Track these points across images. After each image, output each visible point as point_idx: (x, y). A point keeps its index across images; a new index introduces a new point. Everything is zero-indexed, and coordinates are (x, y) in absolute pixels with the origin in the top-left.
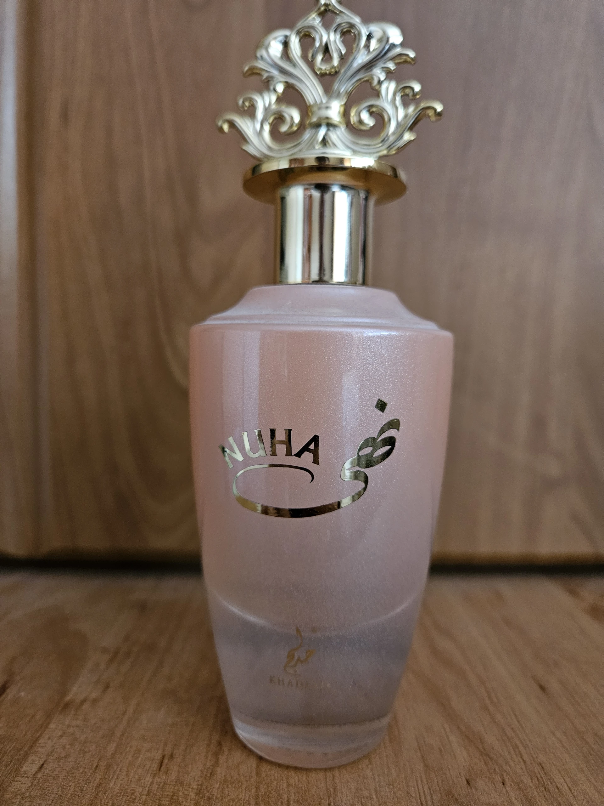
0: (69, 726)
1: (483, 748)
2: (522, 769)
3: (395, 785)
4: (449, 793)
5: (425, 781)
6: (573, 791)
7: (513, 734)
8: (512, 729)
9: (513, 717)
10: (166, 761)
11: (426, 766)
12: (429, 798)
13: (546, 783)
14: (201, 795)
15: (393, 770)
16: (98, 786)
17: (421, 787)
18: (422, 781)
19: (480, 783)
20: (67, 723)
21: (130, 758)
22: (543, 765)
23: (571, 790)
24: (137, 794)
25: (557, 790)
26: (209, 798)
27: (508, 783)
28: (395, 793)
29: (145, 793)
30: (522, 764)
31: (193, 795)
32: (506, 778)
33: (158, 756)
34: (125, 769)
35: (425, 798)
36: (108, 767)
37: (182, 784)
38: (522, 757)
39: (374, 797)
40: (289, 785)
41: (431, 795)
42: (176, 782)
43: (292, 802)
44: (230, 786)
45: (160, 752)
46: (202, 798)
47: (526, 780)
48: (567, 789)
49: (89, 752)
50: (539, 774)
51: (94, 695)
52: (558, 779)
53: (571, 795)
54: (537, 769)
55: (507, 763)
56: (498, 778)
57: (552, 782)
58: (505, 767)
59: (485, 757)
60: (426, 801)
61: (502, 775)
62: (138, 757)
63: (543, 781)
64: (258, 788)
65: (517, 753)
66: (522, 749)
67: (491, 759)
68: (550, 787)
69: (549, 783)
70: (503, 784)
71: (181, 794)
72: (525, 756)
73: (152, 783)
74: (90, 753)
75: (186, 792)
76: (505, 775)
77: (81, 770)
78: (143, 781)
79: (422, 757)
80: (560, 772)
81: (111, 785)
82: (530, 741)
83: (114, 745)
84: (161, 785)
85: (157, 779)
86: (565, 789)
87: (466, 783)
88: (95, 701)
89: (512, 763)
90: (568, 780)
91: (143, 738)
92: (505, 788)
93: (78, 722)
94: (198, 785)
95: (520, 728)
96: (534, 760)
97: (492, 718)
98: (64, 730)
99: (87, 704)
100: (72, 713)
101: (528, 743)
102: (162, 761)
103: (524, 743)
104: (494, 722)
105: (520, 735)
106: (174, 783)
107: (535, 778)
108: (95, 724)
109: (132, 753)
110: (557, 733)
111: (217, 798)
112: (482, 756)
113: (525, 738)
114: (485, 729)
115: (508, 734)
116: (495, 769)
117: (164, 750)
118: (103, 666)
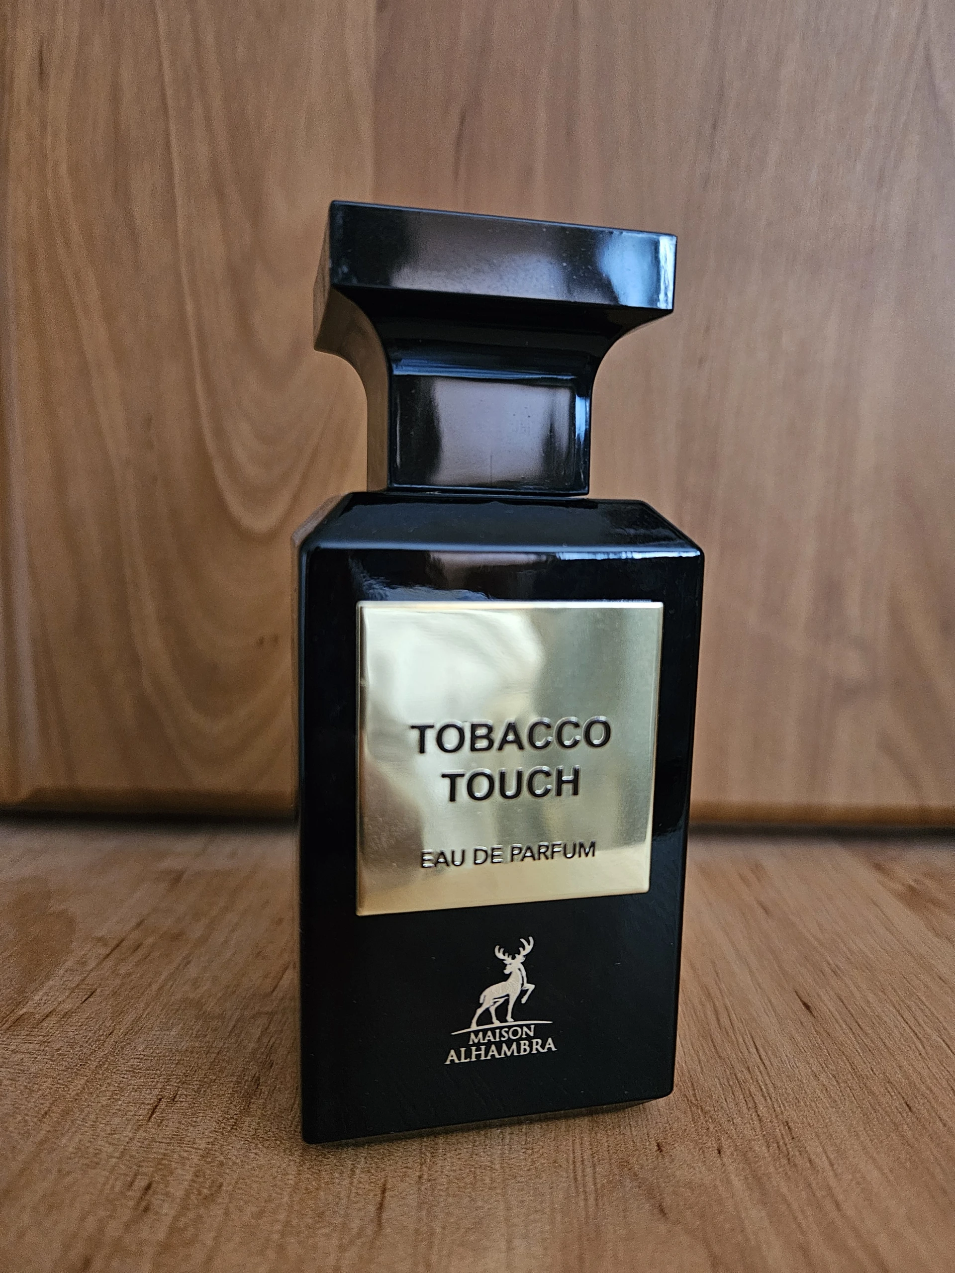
0: (14, 1052)
1: (695, 1095)
2: (754, 1129)
4: (624, 1165)
5: (587, 1144)
6: (835, 1165)
7: (748, 1076)
8: (748, 1068)
9: (753, 1050)
10: (163, 1105)
12: (589, 1170)
13: (791, 1153)
14: (209, 1160)
16: (42, 1143)
17: (578, 1153)
18: (582, 1144)
19: (680, 1151)
20: (12, 1047)
21: (104, 1101)
22: (792, 1125)
23: (832, 1165)
24: (104, 1156)
25: (808, 1164)
26: (221, 1164)
27: (727, 1151)
28: (533, 1162)
29: (117, 1154)
30: (756, 1122)
31: (196, 1159)
32: (725, 1143)
33: (151, 1099)
34: (92, 1117)
35: (583, 1170)
36: (66, 1113)
37: (181, 1141)
38: (756, 1112)
39: (497, 1167)
41: (594, 1167)
42: (172, 1138)
43: (358, 1171)
45: (156, 1092)
46: (209, 1163)
47: (759, 1147)
48: (826, 1163)
49: (40, 1089)
50: (783, 1138)
51: (67, 1006)
52: (813, 1147)
53: (831, 1173)
54: (780, 1130)
55: (731, 1120)
56: (712, 1143)
57: (803, 1151)
58: (726, 1126)
60: (584, 1176)
61: (719, 1139)
62: (119, 1100)
63: (787, 1149)
65: (750, 1105)
66: (759, 1099)
67: (705, 1112)
68: (799, 1161)
69: (797, 1154)
70: (719, 1153)
71: (175, 1156)
72: (763, 1110)
73: (132, 1139)
74: (39, 1093)
75: (185, 1155)
76: (724, 1138)
77: (19, 1118)
78: (116, 1136)
80: (818, 1136)
81: (64, 1141)
82: (775, 1087)
83: (83, 1081)
84: (146, 1142)
85: (141, 1133)
86: (822, 1162)
87: (654, 1148)
88: (66, 1015)
89: (738, 1120)
90: (830, 1149)
91: (133, 1071)
92: (721, 1159)
93: (31, 1046)
94: (208, 1143)
95: (762, 1068)
96: (776, 1116)
97: (717, 1052)
98: (6, 1059)
99: (54, 1019)
100: (24, 1033)
101: (772, 1090)
102: (156, 1106)
103: (764, 1090)
104: (720, 1057)
105: (760, 1078)
106: (168, 1141)
107: (775, 1145)
108: (58, 1050)
109: (108, 1094)
110: (822, 1077)
111: (234, 1163)
112: (690, 1108)
113: (768, 1082)
114: (702, 1068)
115: (739, 1075)
116: (708, 1129)
117: (163, 1089)
118: (92, 964)
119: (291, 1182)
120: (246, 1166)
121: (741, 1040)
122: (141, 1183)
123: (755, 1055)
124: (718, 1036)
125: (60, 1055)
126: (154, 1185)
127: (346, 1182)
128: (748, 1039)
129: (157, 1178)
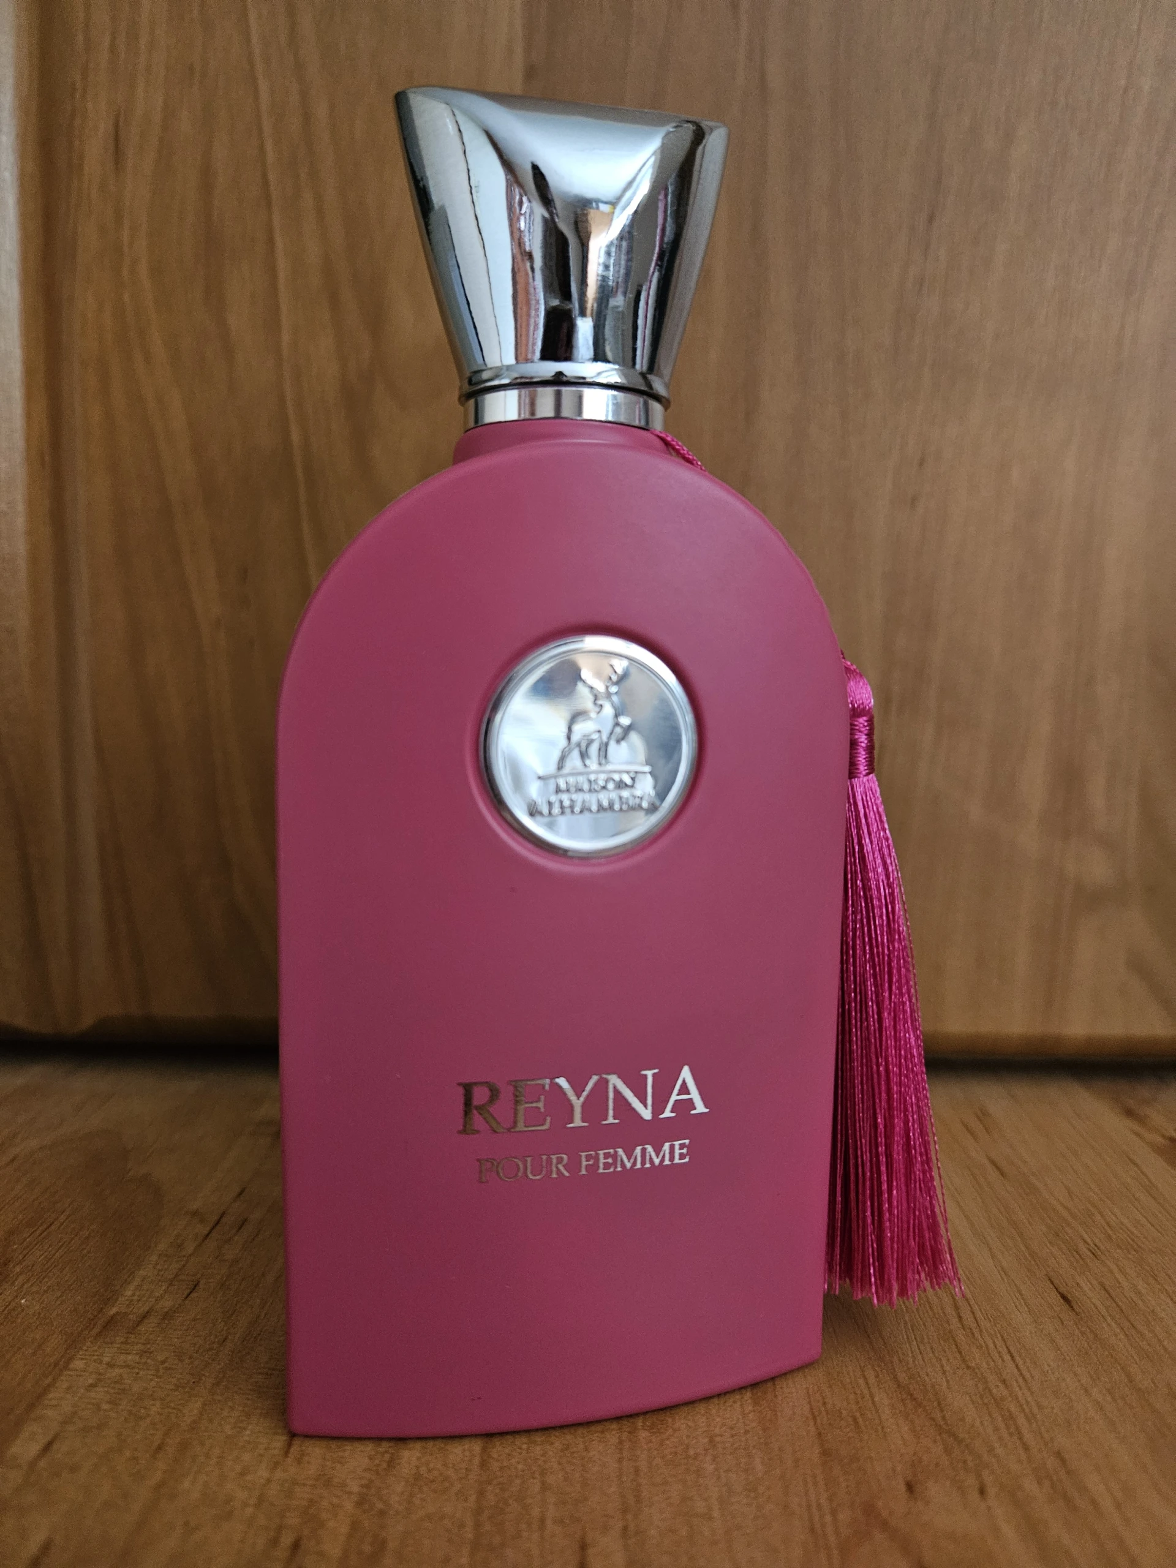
0: (110, 1365)
1: (944, 1418)
2: (1020, 1462)
3: (761, 1490)
4: (869, 1510)
5: (821, 1483)
6: (1124, 1508)
7: (1005, 1393)
8: (1004, 1381)
9: (1007, 1358)
11: (825, 1453)
12: (828, 1518)
13: (1068, 1492)
14: (366, 1506)
15: (757, 1461)
16: (159, 1487)
17: (812, 1496)
18: (815, 1484)
19: (935, 1490)
20: (106, 1359)
21: (228, 1430)
22: (1065, 1456)
24: (237, 1503)
25: (1091, 1507)
26: (382, 1513)
27: (992, 1491)
28: (759, 1508)
29: (252, 1501)
30: (1022, 1452)
31: (349, 1505)
32: (988, 1480)
34: (217, 1450)
35: (821, 1518)
36: (184, 1446)
37: (328, 1483)
38: (1020, 1439)
39: (717, 1515)
40: (545, 1487)
41: (834, 1513)
42: (317, 1480)
43: (549, 1522)
44: (425, 1489)
46: (367, 1512)
47: (1030, 1485)
48: (1112, 1504)
49: (148, 1415)
50: (1056, 1472)
51: (167, 1303)
52: (1094, 1484)
53: (1119, 1518)
54: (1051, 1463)
55: (991, 1450)
56: (971, 1481)
57: (1082, 1489)
58: (986, 1457)
59: (945, 1436)
60: (823, 1526)
61: (980, 1475)
62: (245, 1429)
63: (1063, 1487)
64: (481, 1494)
65: (1012, 1430)
66: (1021, 1420)
67: (960, 1441)
68: (1079, 1502)
69: (1075, 1492)
70: (982, 1492)
71: (324, 1503)
72: (1028, 1437)
73: (269, 1481)
74: (148, 1420)
75: (335, 1501)
76: (985, 1473)
77: (128, 1454)
78: (248, 1478)
79: (820, 1434)
80: (1098, 1469)
81: (186, 1484)
82: (1039, 1406)
83: (199, 1404)
84: (287, 1485)
85: (279, 1474)
86: (1106, 1503)
87: (902, 1488)
88: (167, 1316)
89: (999, 1451)
90: (1114, 1486)
92: (985, 1500)
93: (130, 1357)
94: (362, 1486)
95: (1020, 1380)
96: (1046, 1444)
97: (964, 1361)
98: (100, 1374)
99: (152, 1322)
100: (119, 1339)
101: (1035, 1410)
103: (1027, 1410)
104: (968, 1367)
105: (1020, 1394)
106: (312, 1482)
107: (1048, 1481)
108: (163, 1362)
109: (232, 1420)
110: (1095, 1392)
111: (397, 1512)
112: (940, 1434)
113: (1029, 1399)
114: (948, 1381)
115: (994, 1391)
116: (965, 1462)
118: (190, 1248)
119: (470, 1536)
121: (991, 1346)
122: (287, 1540)
123: (1010, 1365)
124: (961, 1336)
125: (167, 1369)
126: (304, 1541)
127: (536, 1536)
128: (999, 1342)
129: (306, 1532)
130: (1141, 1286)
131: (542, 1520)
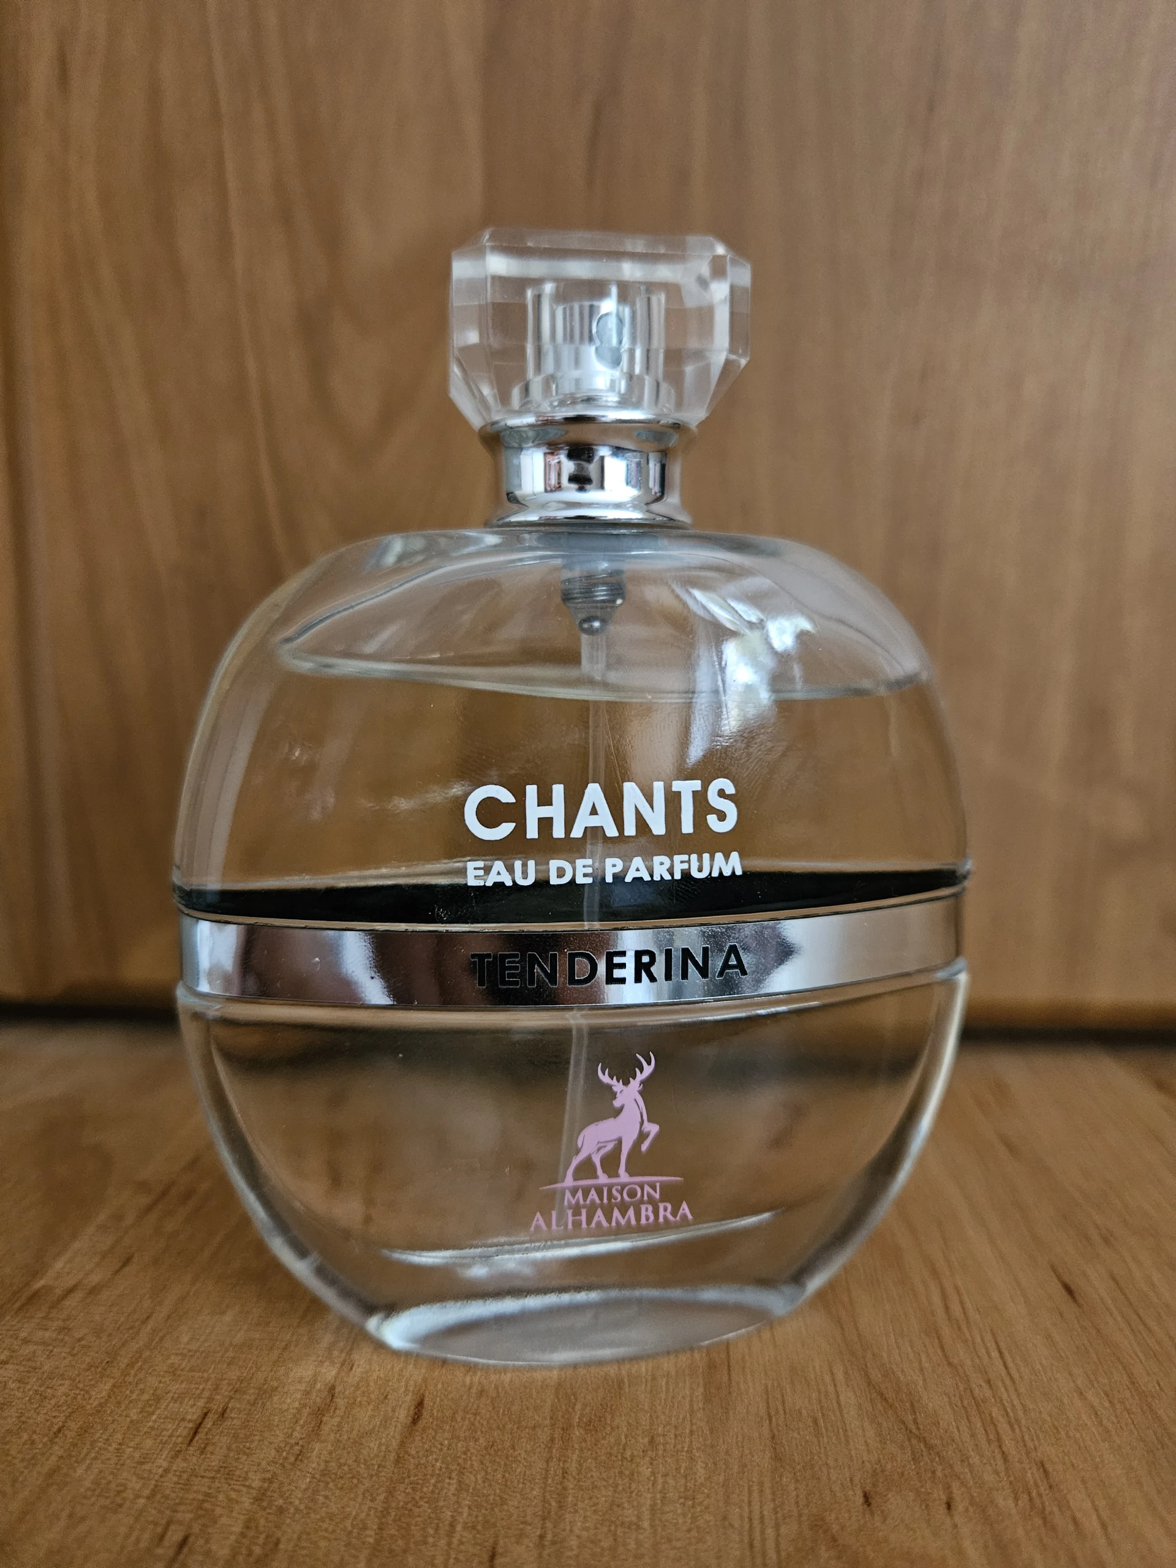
0: (26, 1341)
1: (915, 1421)
2: (997, 1473)
3: (700, 1497)
4: (818, 1524)
5: (768, 1491)
6: (1110, 1529)
7: (988, 1393)
8: (989, 1382)
9: (995, 1354)
10: (208, 1423)
11: (777, 1458)
12: (770, 1532)
13: (1048, 1509)
14: (265, 1504)
15: (700, 1465)
16: (52, 1473)
17: (756, 1507)
18: (761, 1492)
19: (896, 1504)
20: (23, 1335)
21: (134, 1414)
22: (1049, 1467)
23: (1105, 1529)
24: (129, 1494)
25: (1071, 1528)
26: (281, 1510)
27: (960, 1506)
28: (694, 1518)
29: (146, 1492)
30: (1000, 1462)
31: (246, 1502)
32: (957, 1492)
33: (194, 1414)
34: (119, 1436)
35: (763, 1532)
36: (84, 1430)
37: (229, 1475)
38: (1000, 1447)
39: (646, 1524)
40: (461, 1487)
41: (777, 1527)
42: (218, 1471)
43: (459, 1528)
44: (331, 1485)
45: (201, 1403)
46: (264, 1509)
47: (1004, 1501)
48: (1097, 1525)
49: (54, 1396)
50: (1037, 1487)
51: (95, 1278)
52: (1079, 1501)
53: (1103, 1540)
54: (1032, 1475)
55: (965, 1459)
56: (939, 1494)
57: (1064, 1506)
58: (958, 1468)
59: (914, 1441)
60: (764, 1540)
61: (949, 1487)
62: (153, 1413)
63: (1043, 1503)
64: (390, 1493)
65: (992, 1437)
66: (1003, 1426)
67: (930, 1447)
68: (1059, 1521)
69: (1056, 1509)
70: (949, 1506)
71: (221, 1497)
72: (1009, 1444)
73: (167, 1471)
74: (53, 1402)
75: (233, 1495)
76: (955, 1485)
77: (25, 1436)
78: (147, 1467)
79: (773, 1437)
80: (1085, 1483)
81: (80, 1471)
82: (1025, 1410)
83: (108, 1387)
84: (185, 1476)
85: (179, 1464)
86: (1092, 1524)
87: (860, 1500)
88: (94, 1291)
89: (975, 1459)
90: (1102, 1504)
91: (173, 1372)
92: (952, 1516)
93: (47, 1334)
94: (264, 1480)
95: (1008, 1382)
96: (1028, 1453)
97: (946, 1356)
98: (13, 1351)
99: (77, 1297)
100: (40, 1315)
101: (1021, 1414)
102: (200, 1424)
103: (1011, 1415)
104: (950, 1364)
105: (1005, 1396)
106: (212, 1474)
107: (1026, 1496)
108: (80, 1340)
109: (140, 1405)
110: (1090, 1395)
111: (297, 1510)
112: (909, 1440)
113: (1016, 1402)
114: (924, 1380)
115: (976, 1391)
116: (934, 1472)
117: (210, 1399)
118: (130, 1219)
119: (371, 1540)
120: (312, 1515)
121: (978, 1340)
122: (175, 1536)
123: (998, 1362)
124: (946, 1331)
125: (83, 1347)
126: (192, 1539)
127: (443, 1542)
128: (988, 1337)
129: (196, 1528)
130: (1156, 1277)
131: (452, 1525)
